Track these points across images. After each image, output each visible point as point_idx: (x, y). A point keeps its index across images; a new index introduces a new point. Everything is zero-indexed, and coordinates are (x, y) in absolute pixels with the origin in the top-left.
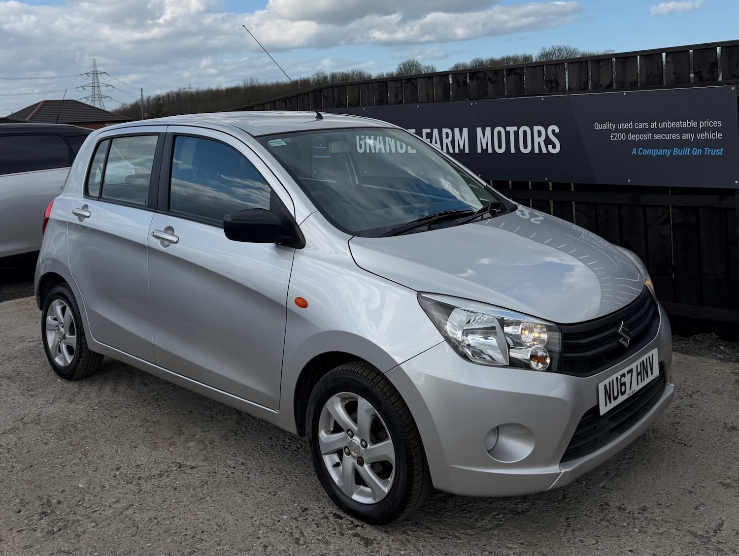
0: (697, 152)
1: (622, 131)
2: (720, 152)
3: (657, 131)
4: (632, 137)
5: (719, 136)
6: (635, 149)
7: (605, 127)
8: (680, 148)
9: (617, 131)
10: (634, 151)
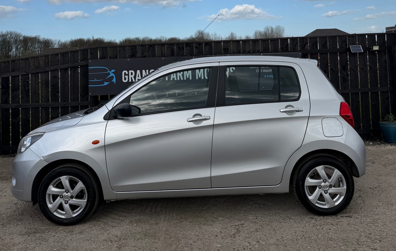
4: (264, 71)
10: (265, 76)
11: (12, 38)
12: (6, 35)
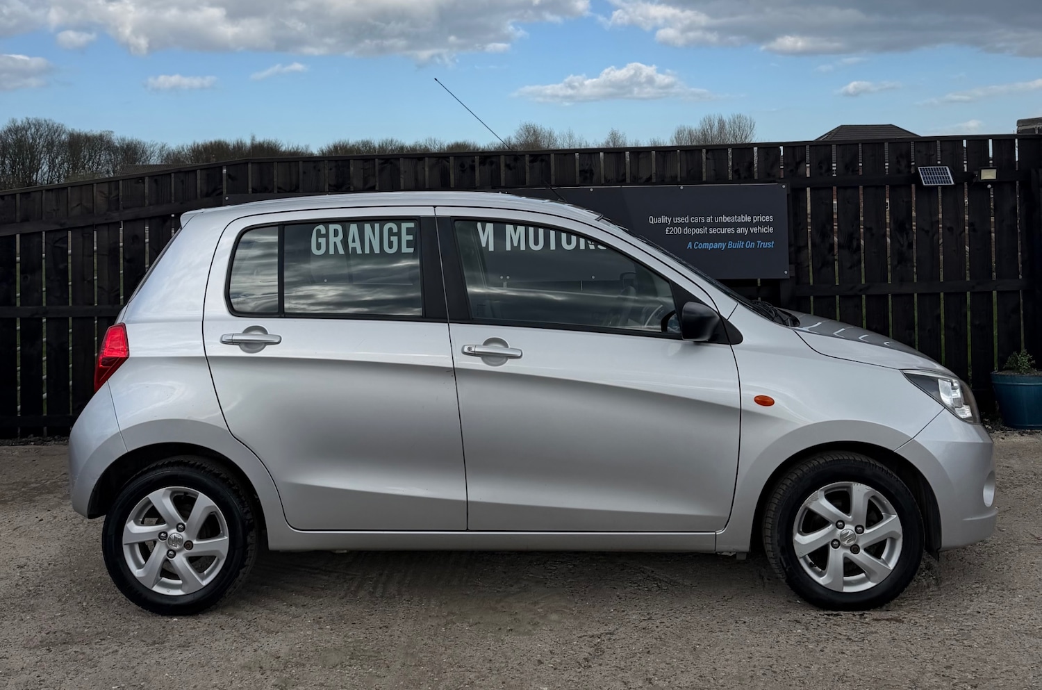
0: (751, 245)
1: (678, 225)
2: (770, 245)
3: (714, 225)
4: (687, 231)
5: (771, 230)
6: (690, 243)
7: (660, 221)
8: (735, 241)
9: (673, 225)
10: (690, 245)
11: (41, 135)
12: (24, 128)
